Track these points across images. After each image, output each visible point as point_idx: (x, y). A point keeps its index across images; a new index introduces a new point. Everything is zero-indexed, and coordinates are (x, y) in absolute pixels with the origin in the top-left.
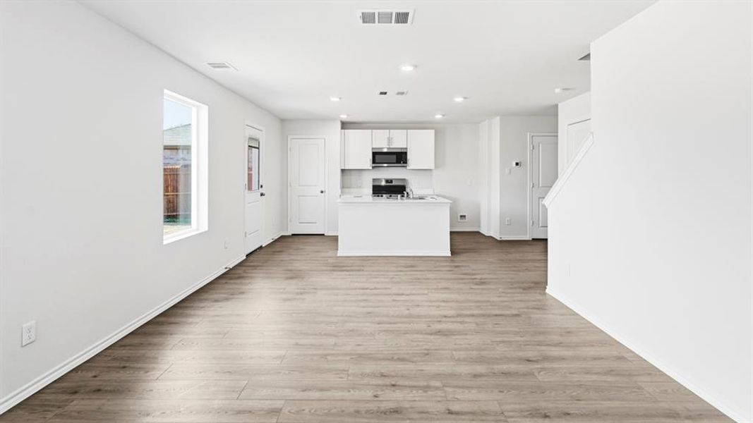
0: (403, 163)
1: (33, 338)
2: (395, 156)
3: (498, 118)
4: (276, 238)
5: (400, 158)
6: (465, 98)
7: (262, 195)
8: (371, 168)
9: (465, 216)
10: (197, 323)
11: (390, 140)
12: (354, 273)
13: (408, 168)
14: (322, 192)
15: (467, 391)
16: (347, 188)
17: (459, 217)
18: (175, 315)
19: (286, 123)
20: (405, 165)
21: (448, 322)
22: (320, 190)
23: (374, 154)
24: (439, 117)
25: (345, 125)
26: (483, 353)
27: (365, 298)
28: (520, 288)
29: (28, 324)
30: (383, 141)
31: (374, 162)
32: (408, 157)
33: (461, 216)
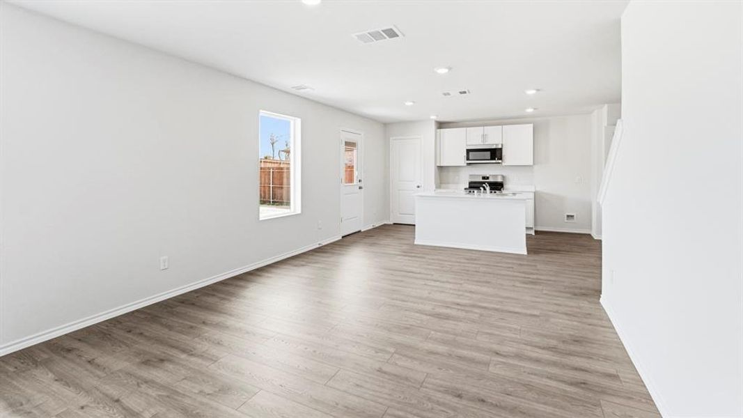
0: (499, 159)
1: (166, 267)
2: (489, 153)
3: (606, 106)
4: (377, 226)
5: (495, 154)
6: (538, 90)
7: (360, 188)
8: (465, 165)
9: (572, 216)
10: (271, 277)
11: (484, 136)
12: (417, 259)
13: (503, 164)
14: (418, 187)
15: (410, 360)
16: (445, 183)
17: (566, 218)
18: (267, 272)
19: (386, 126)
20: (500, 161)
21: (454, 308)
22: (416, 185)
23: (468, 151)
24: (530, 110)
25: (441, 125)
26: (458, 338)
27: (400, 279)
28: (570, 293)
29: (164, 257)
30: (477, 138)
31: (468, 159)
32: (503, 154)
33: (568, 216)
